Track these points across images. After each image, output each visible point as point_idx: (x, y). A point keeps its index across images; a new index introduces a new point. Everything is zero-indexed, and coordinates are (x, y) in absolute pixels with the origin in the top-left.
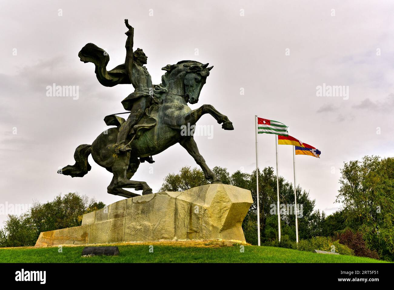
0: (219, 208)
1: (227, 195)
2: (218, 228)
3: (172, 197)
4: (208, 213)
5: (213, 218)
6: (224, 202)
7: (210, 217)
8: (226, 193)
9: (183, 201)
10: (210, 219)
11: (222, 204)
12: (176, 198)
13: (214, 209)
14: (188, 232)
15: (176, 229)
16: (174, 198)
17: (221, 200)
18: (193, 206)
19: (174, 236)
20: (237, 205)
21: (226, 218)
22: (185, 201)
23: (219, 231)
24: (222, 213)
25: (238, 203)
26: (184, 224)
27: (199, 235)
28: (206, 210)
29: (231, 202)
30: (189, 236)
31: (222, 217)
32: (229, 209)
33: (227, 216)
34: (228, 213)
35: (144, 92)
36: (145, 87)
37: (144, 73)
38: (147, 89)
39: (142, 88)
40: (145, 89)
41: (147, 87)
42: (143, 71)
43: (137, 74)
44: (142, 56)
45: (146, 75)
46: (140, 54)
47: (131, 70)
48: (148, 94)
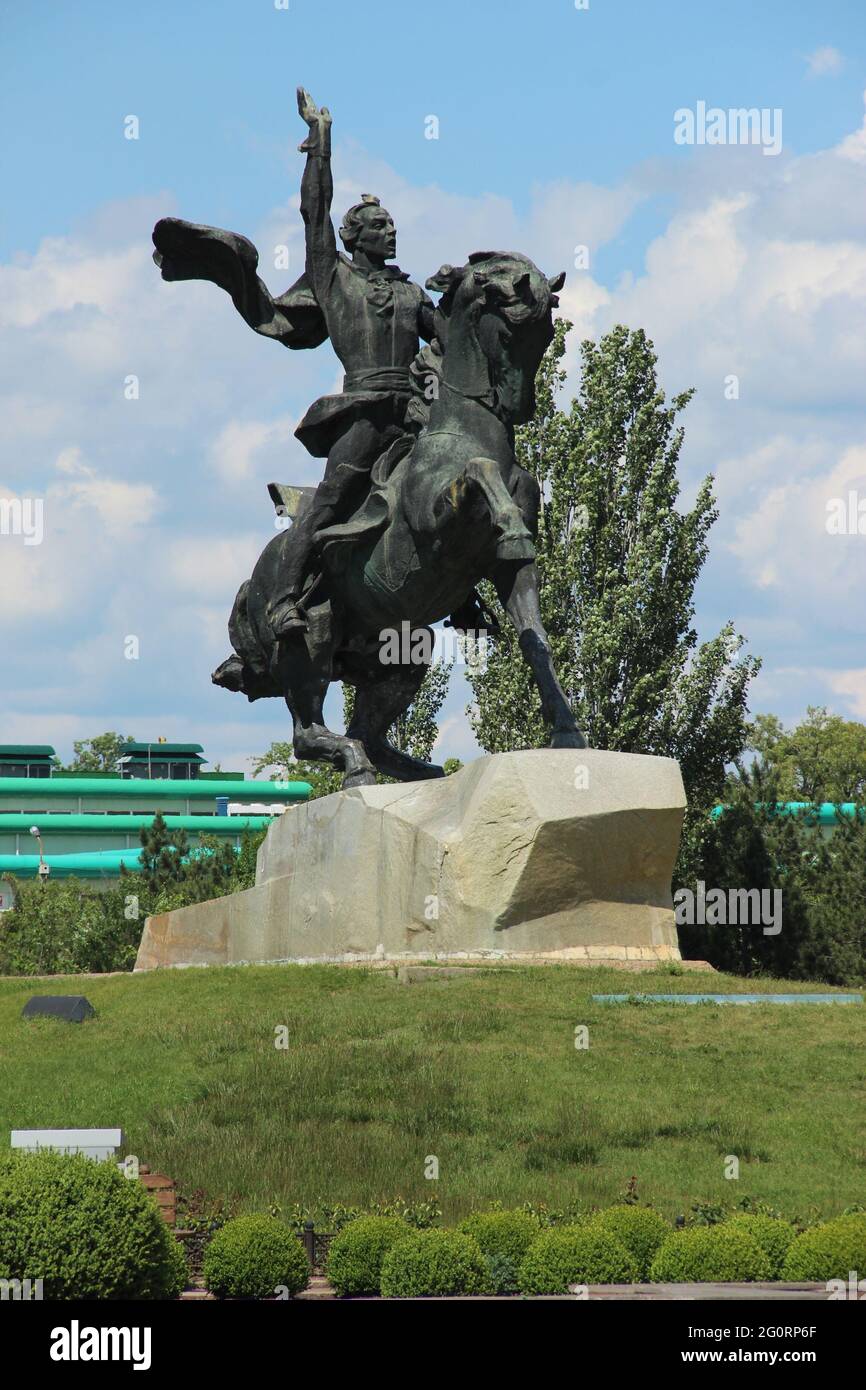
0: (494, 844)
1: (526, 796)
2: (487, 914)
3: (369, 808)
4: (453, 865)
5: (469, 881)
6: (515, 821)
7: (460, 877)
8: (523, 788)
9: (398, 819)
10: (457, 883)
11: (506, 829)
12: (382, 811)
13: (478, 846)
14: (410, 930)
15: (381, 918)
16: (377, 811)
17: (503, 812)
18: (419, 838)
19: (378, 941)
20: (575, 826)
21: (523, 878)
22: (404, 819)
23: (493, 923)
24: (506, 859)
25: (581, 819)
26: (400, 901)
27: (435, 938)
28: (447, 853)
29: (538, 818)
30: (413, 941)
31: (506, 874)
32: (531, 846)
33: (526, 868)
34: (530, 858)
35: (365, 390)
36: (372, 367)
37: (368, 308)
38: (378, 374)
39: (360, 372)
40: (369, 374)
41: (380, 364)
42: (365, 301)
43: (344, 317)
44: (371, 231)
45: (379, 315)
46: (362, 224)
47: (326, 299)
48: (379, 395)
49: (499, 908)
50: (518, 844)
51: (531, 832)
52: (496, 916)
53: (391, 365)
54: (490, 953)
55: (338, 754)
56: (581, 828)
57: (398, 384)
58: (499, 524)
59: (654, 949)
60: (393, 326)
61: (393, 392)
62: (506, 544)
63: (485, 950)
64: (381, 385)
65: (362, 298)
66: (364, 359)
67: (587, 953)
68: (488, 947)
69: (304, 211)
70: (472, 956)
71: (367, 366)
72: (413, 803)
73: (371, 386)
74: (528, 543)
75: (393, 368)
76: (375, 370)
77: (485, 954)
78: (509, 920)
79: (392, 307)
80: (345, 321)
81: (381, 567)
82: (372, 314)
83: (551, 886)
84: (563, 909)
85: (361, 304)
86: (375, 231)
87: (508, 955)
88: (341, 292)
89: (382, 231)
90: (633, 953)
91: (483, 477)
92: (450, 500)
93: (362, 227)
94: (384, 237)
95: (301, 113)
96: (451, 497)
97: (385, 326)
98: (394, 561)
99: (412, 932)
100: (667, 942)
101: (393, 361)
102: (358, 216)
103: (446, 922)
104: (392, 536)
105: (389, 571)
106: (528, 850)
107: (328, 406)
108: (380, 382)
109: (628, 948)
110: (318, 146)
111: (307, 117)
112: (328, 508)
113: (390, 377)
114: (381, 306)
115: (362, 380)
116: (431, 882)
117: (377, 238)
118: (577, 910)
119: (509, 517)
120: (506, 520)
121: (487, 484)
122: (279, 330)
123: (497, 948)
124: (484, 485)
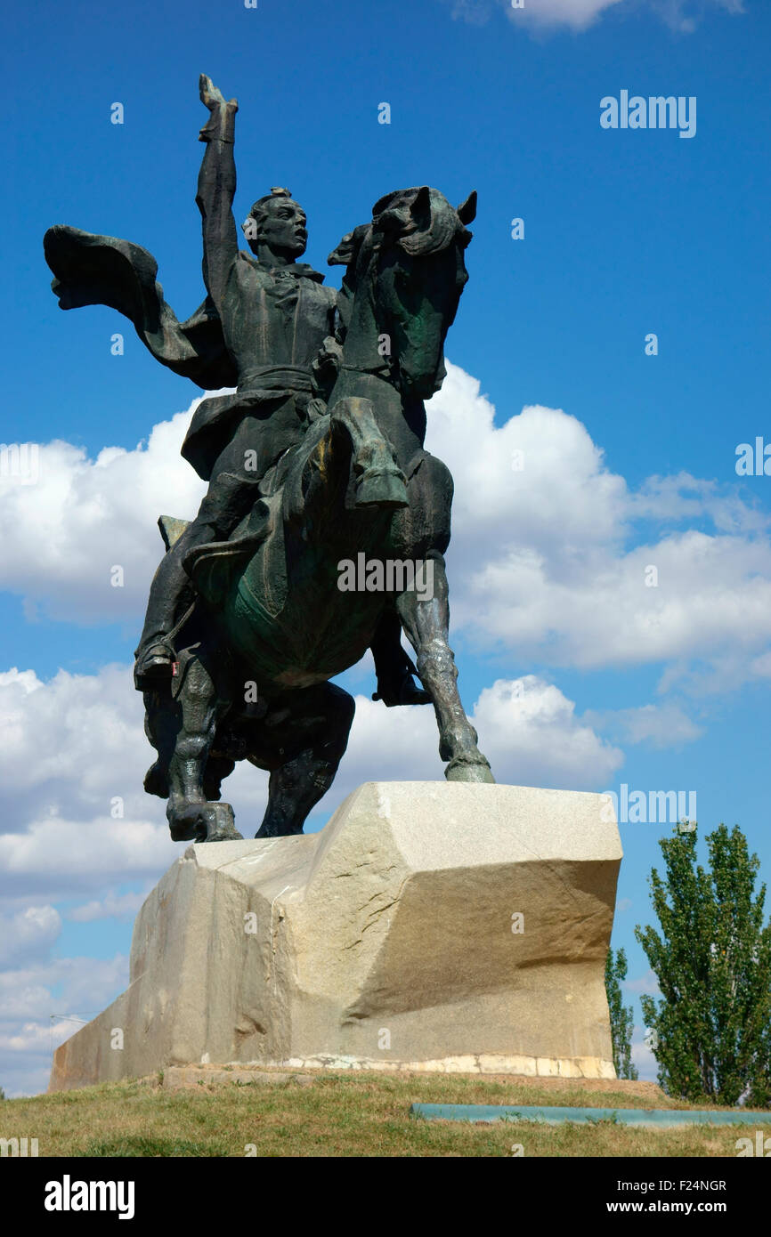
0: (345, 905)
2: (331, 1006)
3: (201, 869)
4: (289, 936)
5: (309, 958)
6: (374, 873)
7: (297, 953)
8: (387, 825)
9: (233, 881)
10: (292, 960)
11: (362, 883)
12: (216, 872)
13: (324, 909)
14: (239, 1031)
15: (208, 1017)
16: (210, 872)
17: (360, 860)
18: (252, 904)
19: (205, 1049)
20: (460, 880)
21: (383, 953)
22: (240, 880)
23: (339, 1018)
24: (360, 926)
25: (467, 870)
26: (230, 991)
27: (266, 1041)
28: (281, 918)
29: (406, 867)
30: (242, 1047)
31: (360, 947)
32: (395, 907)
33: (387, 938)
34: (395, 924)
35: (257, 388)
36: (268, 363)
37: (266, 299)
38: (273, 371)
39: (251, 370)
40: (261, 372)
41: (276, 360)
42: (263, 292)
43: (238, 312)
44: (276, 220)
45: (278, 306)
46: (267, 214)
47: (222, 298)
48: (270, 394)
49: (349, 998)
50: (378, 905)
51: (395, 886)
52: (344, 1007)
53: (290, 364)
54: (333, 1061)
55: (200, 821)
56: (469, 884)
57: (297, 383)
58: (359, 463)
59: (577, 1063)
60: (295, 320)
61: (291, 392)
62: (365, 483)
63: (329, 1056)
64: (275, 384)
65: (260, 289)
66: (258, 356)
67: (478, 1065)
68: (332, 1053)
69: (199, 200)
70: (309, 1064)
71: (260, 364)
72: (256, 862)
73: (263, 384)
74: (395, 481)
75: (292, 366)
76: (270, 367)
77: (327, 1061)
78: (363, 1012)
79: (296, 299)
80: (239, 316)
81: (259, 587)
82: (270, 306)
83: (428, 967)
84: (446, 1001)
85: (257, 296)
86: (281, 220)
87: (361, 1063)
88: (237, 285)
89: (290, 221)
90: (545, 1067)
91: (349, 414)
92: (317, 463)
93: (266, 218)
94: (291, 227)
95: (202, 98)
96: (319, 460)
97: (284, 318)
98: (274, 578)
99: (241, 1033)
100: (597, 1054)
101: (293, 359)
102: (263, 207)
103: (278, 1017)
104: (272, 547)
105: (268, 591)
106: (392, 912)
107: (211, 409)
108: (275, 381)
109: (540, 1060)
110: (218, 127)
111: (207, 100)
112: (208, 527)
113: (287, 374)
114: (281, 297)
115: (254, 378)
116: (263, 962)
117: (282, 228)
118: (466, 1004)
119: (373, 452)
120: (369, 456)
121: (353, 421)
122: (182, 354)
123: (345, 1054)
124: (348, 424)
